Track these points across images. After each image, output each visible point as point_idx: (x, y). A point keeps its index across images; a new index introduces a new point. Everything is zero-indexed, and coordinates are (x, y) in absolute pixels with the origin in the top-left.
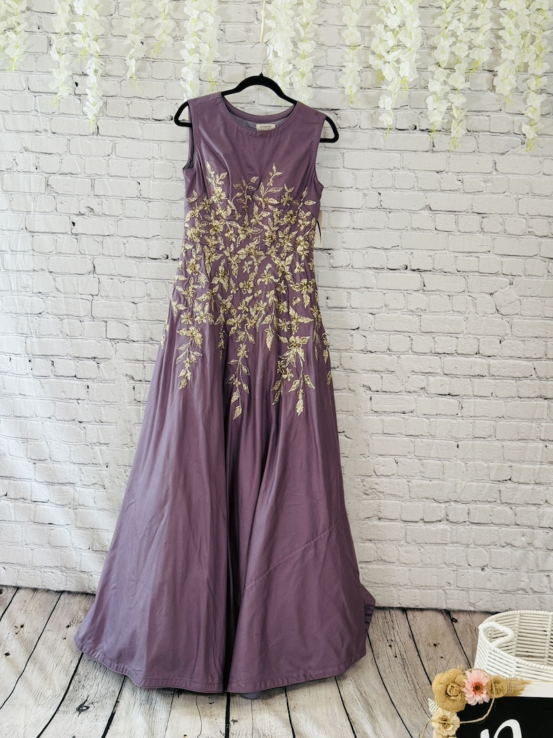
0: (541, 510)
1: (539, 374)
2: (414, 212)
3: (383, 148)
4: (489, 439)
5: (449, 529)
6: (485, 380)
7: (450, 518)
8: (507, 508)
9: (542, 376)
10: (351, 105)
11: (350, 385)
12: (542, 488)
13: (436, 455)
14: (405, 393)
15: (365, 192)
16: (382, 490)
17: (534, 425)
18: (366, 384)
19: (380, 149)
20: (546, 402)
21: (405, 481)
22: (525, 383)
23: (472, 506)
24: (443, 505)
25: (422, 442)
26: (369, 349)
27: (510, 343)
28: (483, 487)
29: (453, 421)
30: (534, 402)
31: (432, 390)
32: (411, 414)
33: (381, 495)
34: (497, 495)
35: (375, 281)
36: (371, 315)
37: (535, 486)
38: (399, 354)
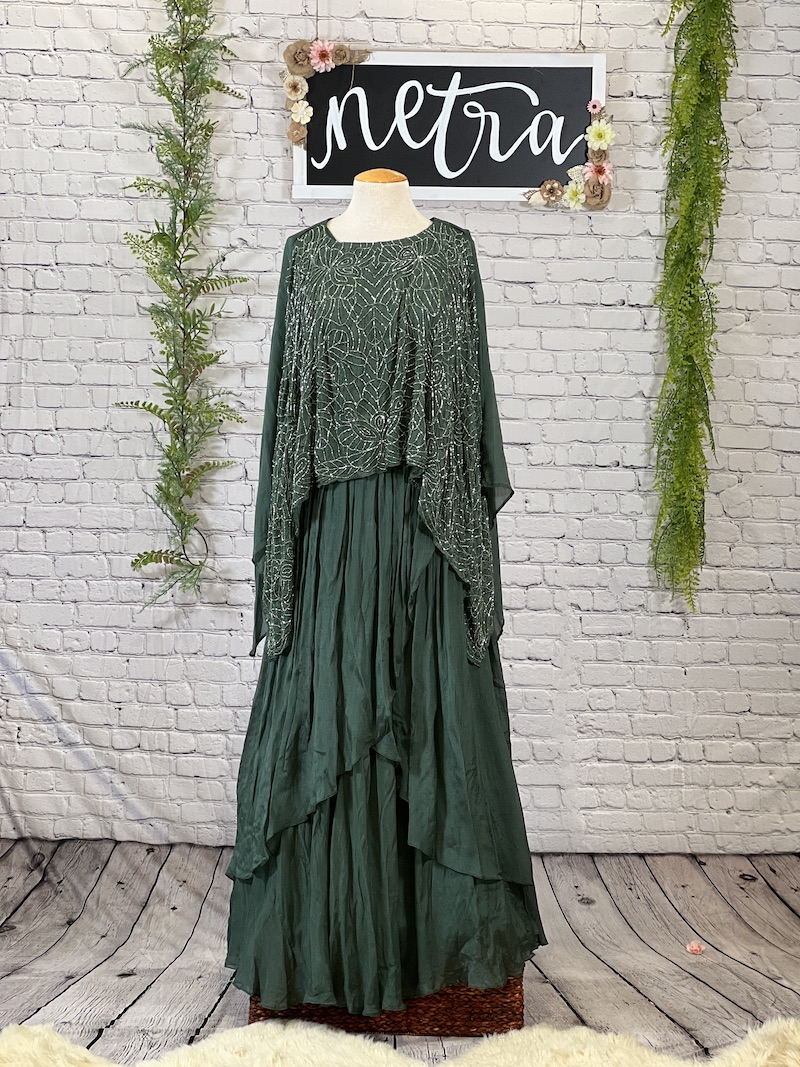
0: (789, 745)
1: (777, 586)
2: (625, 399)
3: (587, 326)
4: (722, 663)
5: (683, 769)
6: (713, 593)
7: (683, 756)
8: (748, 744)
9: (781, 588)
10: (549, 278)
11: (556, 604)
12: (787, 719)
13: (661, 684)
14: (620, 612)
15: (568, 376)
16: (600, 727)
17: (774, 646)
18: (574, 602)
19: (583, 328)
20: (787, 620)
21: (626, 715)
22: (762, 597)
23: (708, 742)
24: (673, 742)
25: (643, 669)
26: (577, 561)
27: (741, 551)
28: (718, 719)
29: (678, 643)
30: (773, 619)
31: (653, 607)
32: (629, 637)
33: (599, 733)
34: (735, 729)
35: (581, 481)
36: (578, 521)
37: (780, 718)
38: (612, 565)
